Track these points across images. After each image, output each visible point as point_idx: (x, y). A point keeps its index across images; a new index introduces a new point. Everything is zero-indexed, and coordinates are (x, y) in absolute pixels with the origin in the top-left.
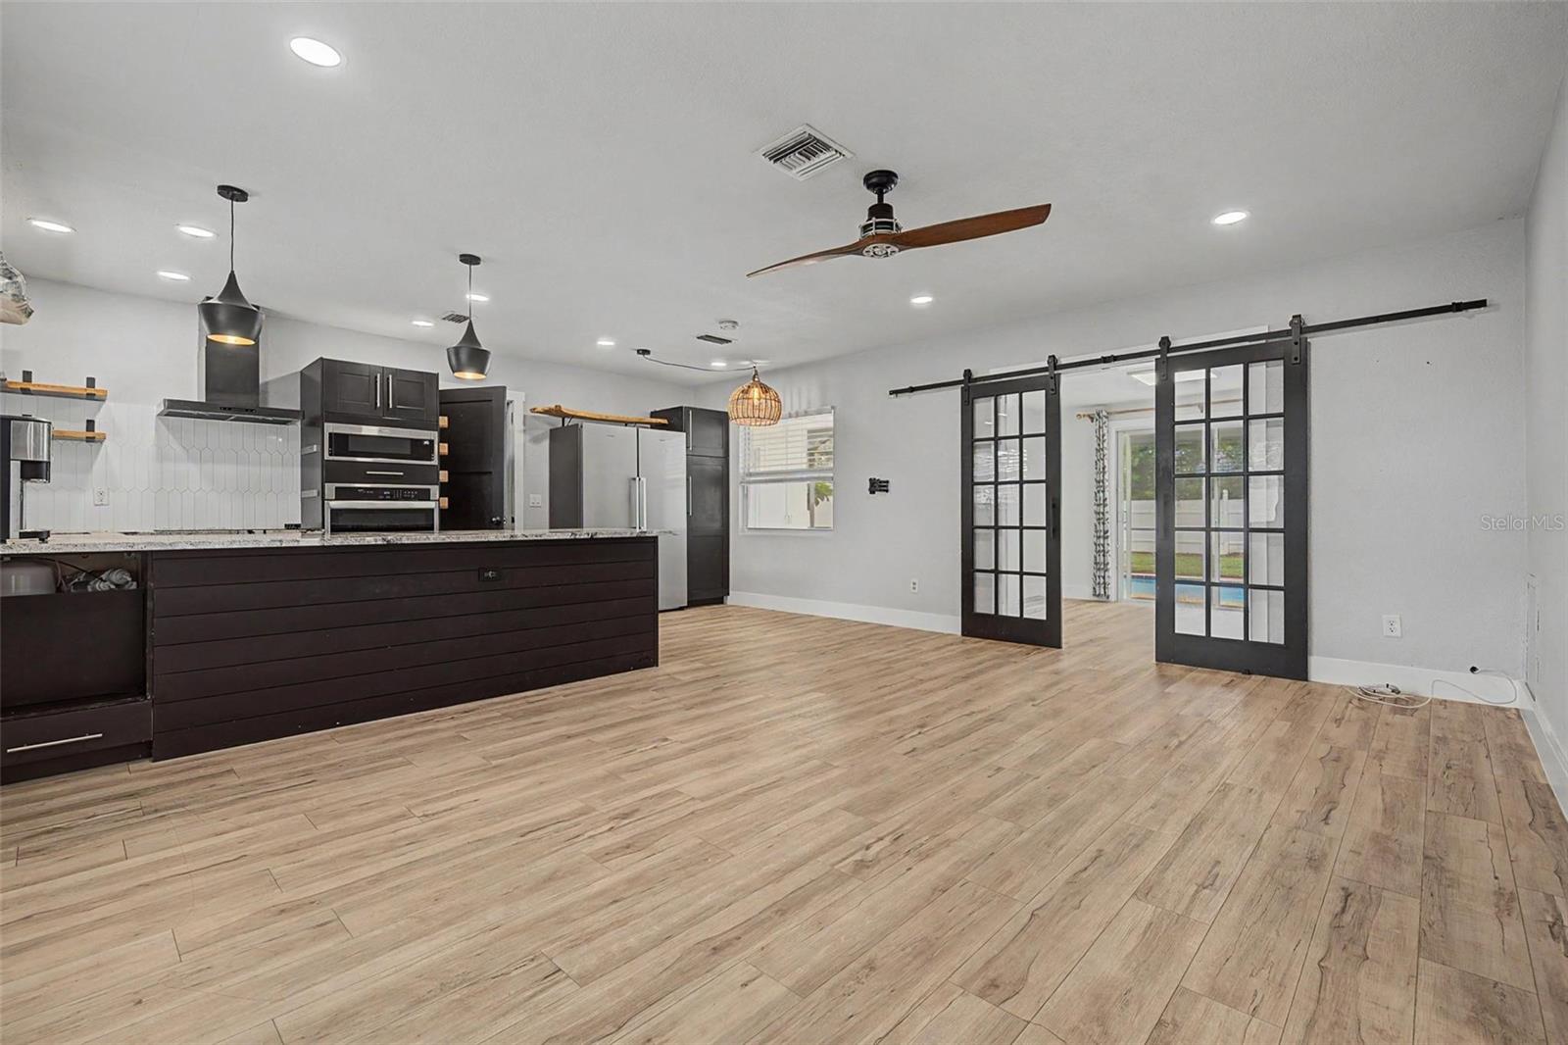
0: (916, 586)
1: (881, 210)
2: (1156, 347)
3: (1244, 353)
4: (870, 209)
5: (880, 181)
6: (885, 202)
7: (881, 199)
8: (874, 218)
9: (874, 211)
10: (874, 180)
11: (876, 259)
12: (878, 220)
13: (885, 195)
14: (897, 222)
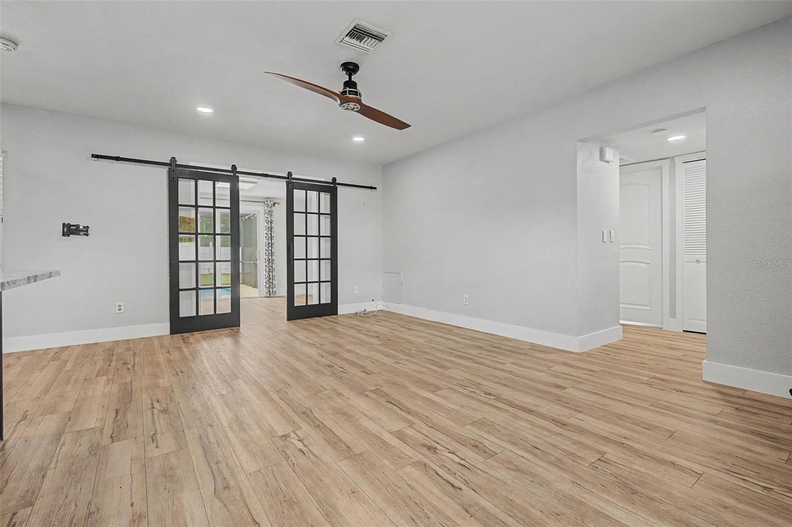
0: (122, 308)
1: (351, 84)
2: (285, 175)
3: (320, 187)
4: (345, 83)
5: (350, 68)
6: (353, 80)
8: (347, 88)
9: (347, 84)
10: (348, 67)
12: (350, 89)
13: (352, 76)
14: (360, 92)
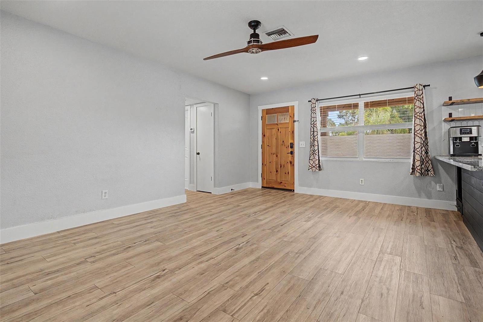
1: (255, 36)
4: (251, 35)
5: (254, 25)
6: (256, 32)
7: (255, 31)
8: (252, 39)
9: (252, 36)
10: (253, 24)
11: (253, 55)
12: (254, 39)
13: (256, 30)
14: (261, 40)
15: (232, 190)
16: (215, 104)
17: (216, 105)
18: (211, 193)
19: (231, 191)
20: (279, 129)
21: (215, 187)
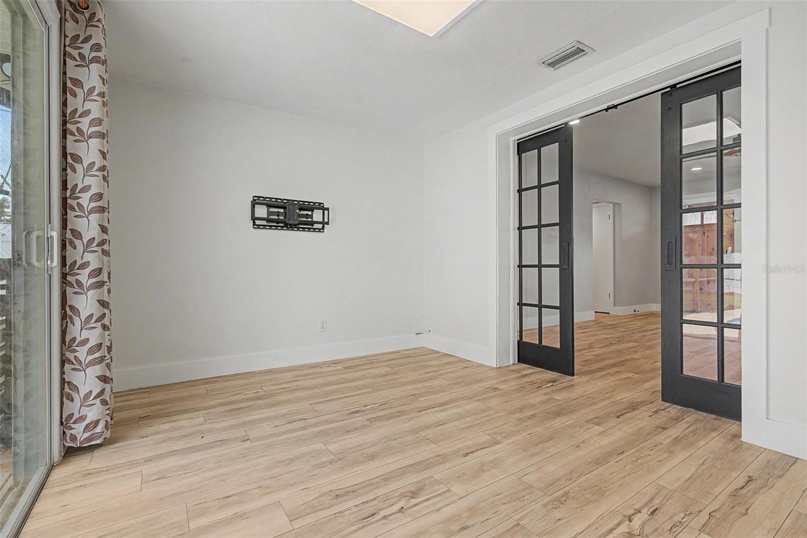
15: (635, 311)
16: (614, 204)
17: (616, 206)
18: (609, 313)
19: (633, 313)
20: (706, 232)
21: (615, 305)
